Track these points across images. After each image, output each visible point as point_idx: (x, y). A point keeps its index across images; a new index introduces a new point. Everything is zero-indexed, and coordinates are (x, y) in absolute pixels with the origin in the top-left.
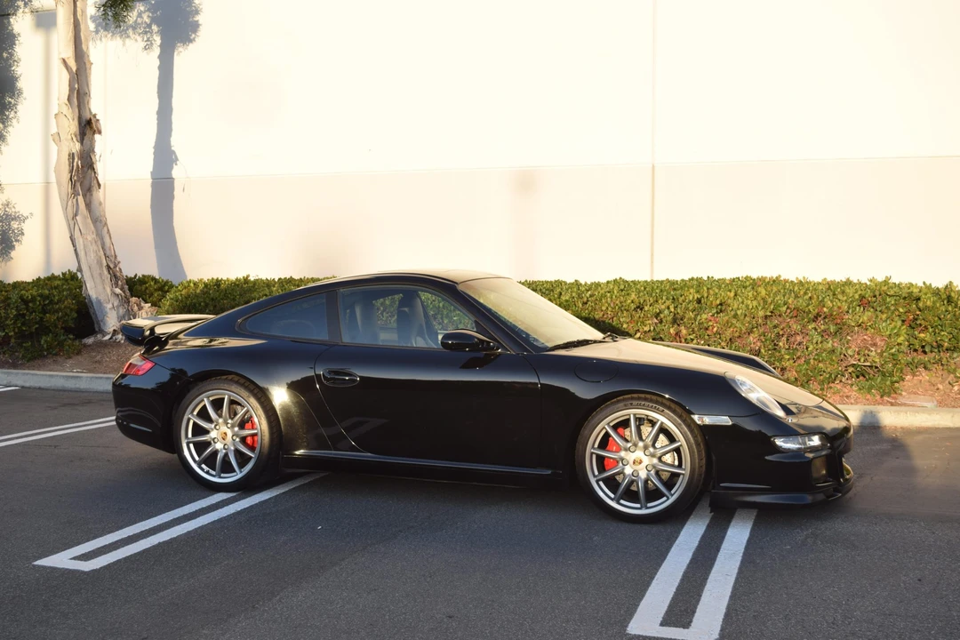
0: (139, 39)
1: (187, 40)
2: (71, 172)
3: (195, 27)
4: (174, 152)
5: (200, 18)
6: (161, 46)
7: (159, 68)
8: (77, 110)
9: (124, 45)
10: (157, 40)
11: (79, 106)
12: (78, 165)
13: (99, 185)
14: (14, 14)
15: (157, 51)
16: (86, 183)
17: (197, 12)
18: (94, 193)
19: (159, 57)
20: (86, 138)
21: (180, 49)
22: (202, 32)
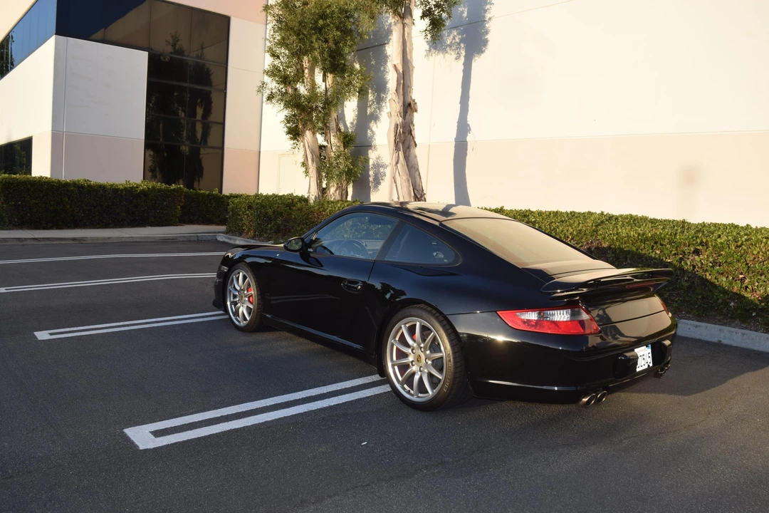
0: (453, 53)
1: (481, 51)
2: (396, 136)
3: (485, 42)
4: (468, 125)
5: (489, 37)
6: (465, 56)
7: (463, 71)
8: (402, 97)
9: (444, 57)
10: (463, 53)
11: (404, 95)
12: (400, 132)
13: (416, 145)
14: (388, 43)
15: (462, 59)
16: (407, 143)
17: (487, 32)
18: (412, 150)
19: (464, 64)
20: (408, 114)
21: (476, 58)
22: (490, 45)
